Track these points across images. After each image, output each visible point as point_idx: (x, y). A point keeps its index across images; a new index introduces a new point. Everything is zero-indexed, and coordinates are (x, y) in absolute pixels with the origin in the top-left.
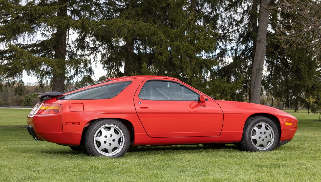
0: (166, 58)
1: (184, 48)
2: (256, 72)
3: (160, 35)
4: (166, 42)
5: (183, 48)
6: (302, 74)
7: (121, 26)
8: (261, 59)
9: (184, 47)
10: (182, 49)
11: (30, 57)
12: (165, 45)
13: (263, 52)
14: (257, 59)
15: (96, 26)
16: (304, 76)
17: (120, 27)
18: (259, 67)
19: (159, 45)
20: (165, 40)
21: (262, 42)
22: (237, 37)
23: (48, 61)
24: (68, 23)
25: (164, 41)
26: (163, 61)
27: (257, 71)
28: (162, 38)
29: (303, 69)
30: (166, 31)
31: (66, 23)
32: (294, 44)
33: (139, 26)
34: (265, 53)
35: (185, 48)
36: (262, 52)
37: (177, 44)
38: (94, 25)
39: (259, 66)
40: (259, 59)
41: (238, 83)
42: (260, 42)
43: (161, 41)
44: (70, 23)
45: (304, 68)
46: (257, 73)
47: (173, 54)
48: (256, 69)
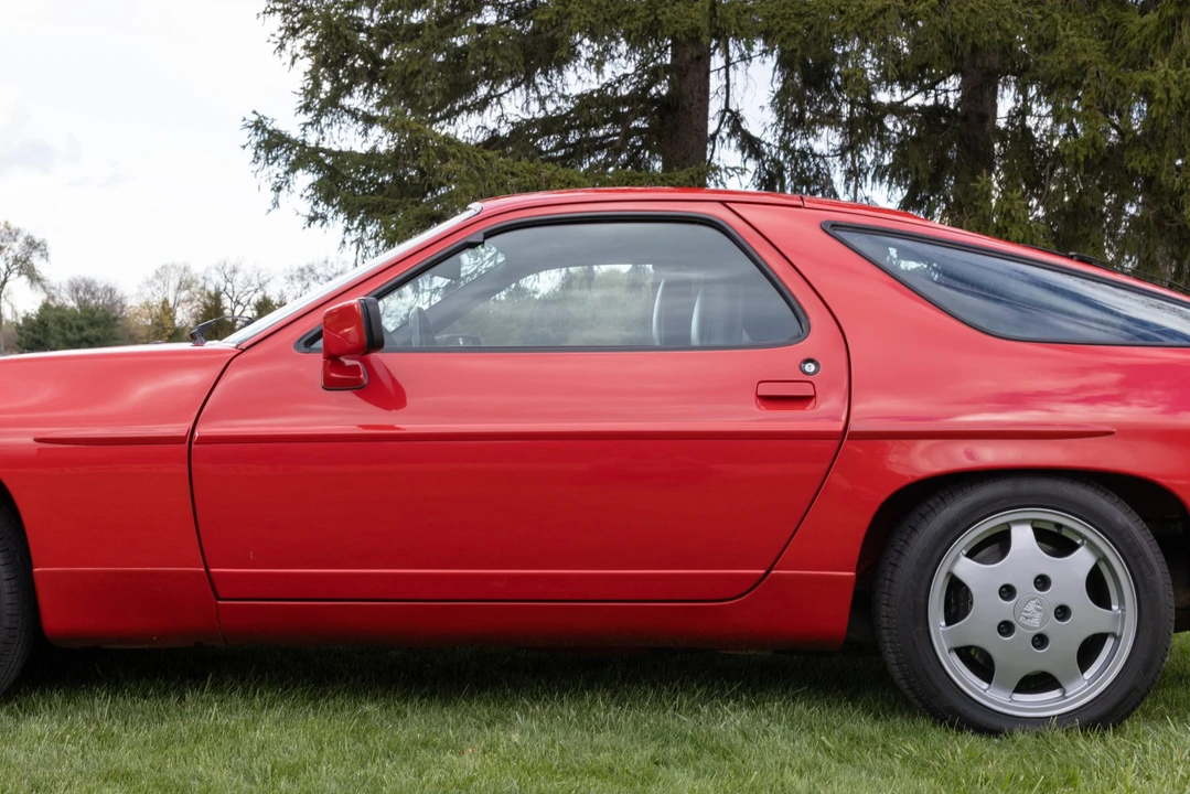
0: (1093, 145)
3: (1070, 40)
4: (1098, 76)
5: (1164, 96)
7: (871, 14)
9: (1168, 91)
10: (1161, 102)
11: (483, 165)
12: (1097, 88)
15: (778, 23)
17: (869, 21)
19: (1068, 88)
20: (1096, 64)
23: (564, 181)
24: (652, 17)
25: (1093, 69)
26: (1077, 160)
28: (1082, 58)
30: (1116, 26)
31: (648, 16)
33: (966, 9)
35: (1176, 93)
37: (1141, 80)
38: (774, 16)
43: (1081, 70)
44: (660, 18)
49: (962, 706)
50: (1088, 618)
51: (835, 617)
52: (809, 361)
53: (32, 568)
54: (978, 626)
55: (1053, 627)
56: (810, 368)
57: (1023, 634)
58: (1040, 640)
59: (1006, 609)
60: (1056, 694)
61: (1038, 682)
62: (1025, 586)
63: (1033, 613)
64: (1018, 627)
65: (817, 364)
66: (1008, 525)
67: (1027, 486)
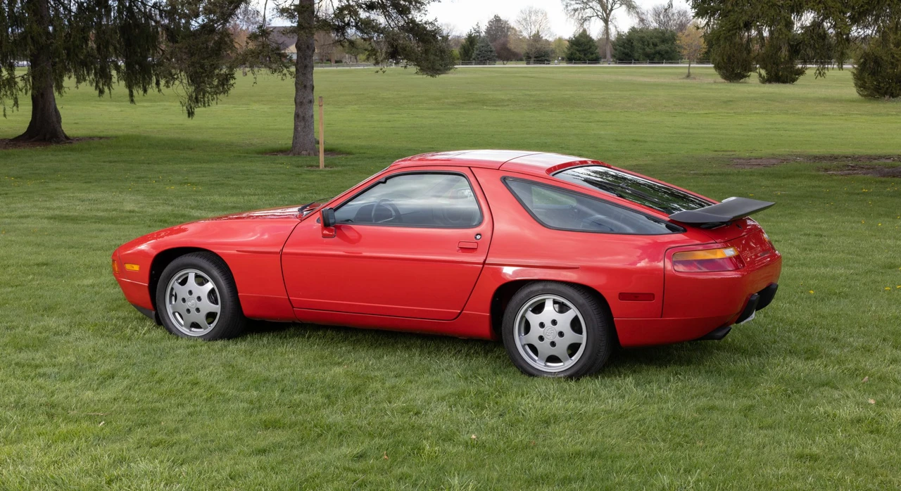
49: (525, 366)
50: (571, 337)
51: (485, 329)
52: (477, 235)
53: (237, 293)
54: (533, 337)
55: (557, 339)
56: (478, 237)
57: (547, 340)
58: (553, 344)
59: (541, 331)
60: (562, 364)
61: (553, 359)
62: (548, 324)
63: (550, 333)
64: (545, 339)
65: (480, 235)
66: (545, 299)
67: (549, 286)
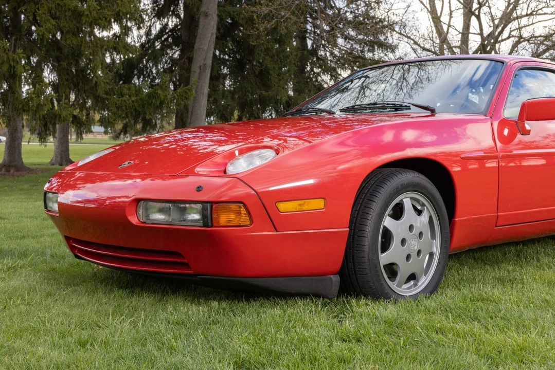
1: (91, 13)
2: (198, 70)
5: (89, 14)
6: (271, 79)
8: (208, 48)
10: (87, 15)
13: (212, 34)
14: (202, 47)
16: (273, 82)
18: (204, 63)
21: (211, 17)
22: (148, 5)
27: (200, 69)
29: (272, 70)
32: (282, 22)
34: (215, 36)
36: (210, 35)
39: (205, 60)
40: (205, 48)
41: (189, 90)
42: (206, 15)
45: (274, 67)
46: (200, 73)
47: (64, 25)
48: (198, 65)
